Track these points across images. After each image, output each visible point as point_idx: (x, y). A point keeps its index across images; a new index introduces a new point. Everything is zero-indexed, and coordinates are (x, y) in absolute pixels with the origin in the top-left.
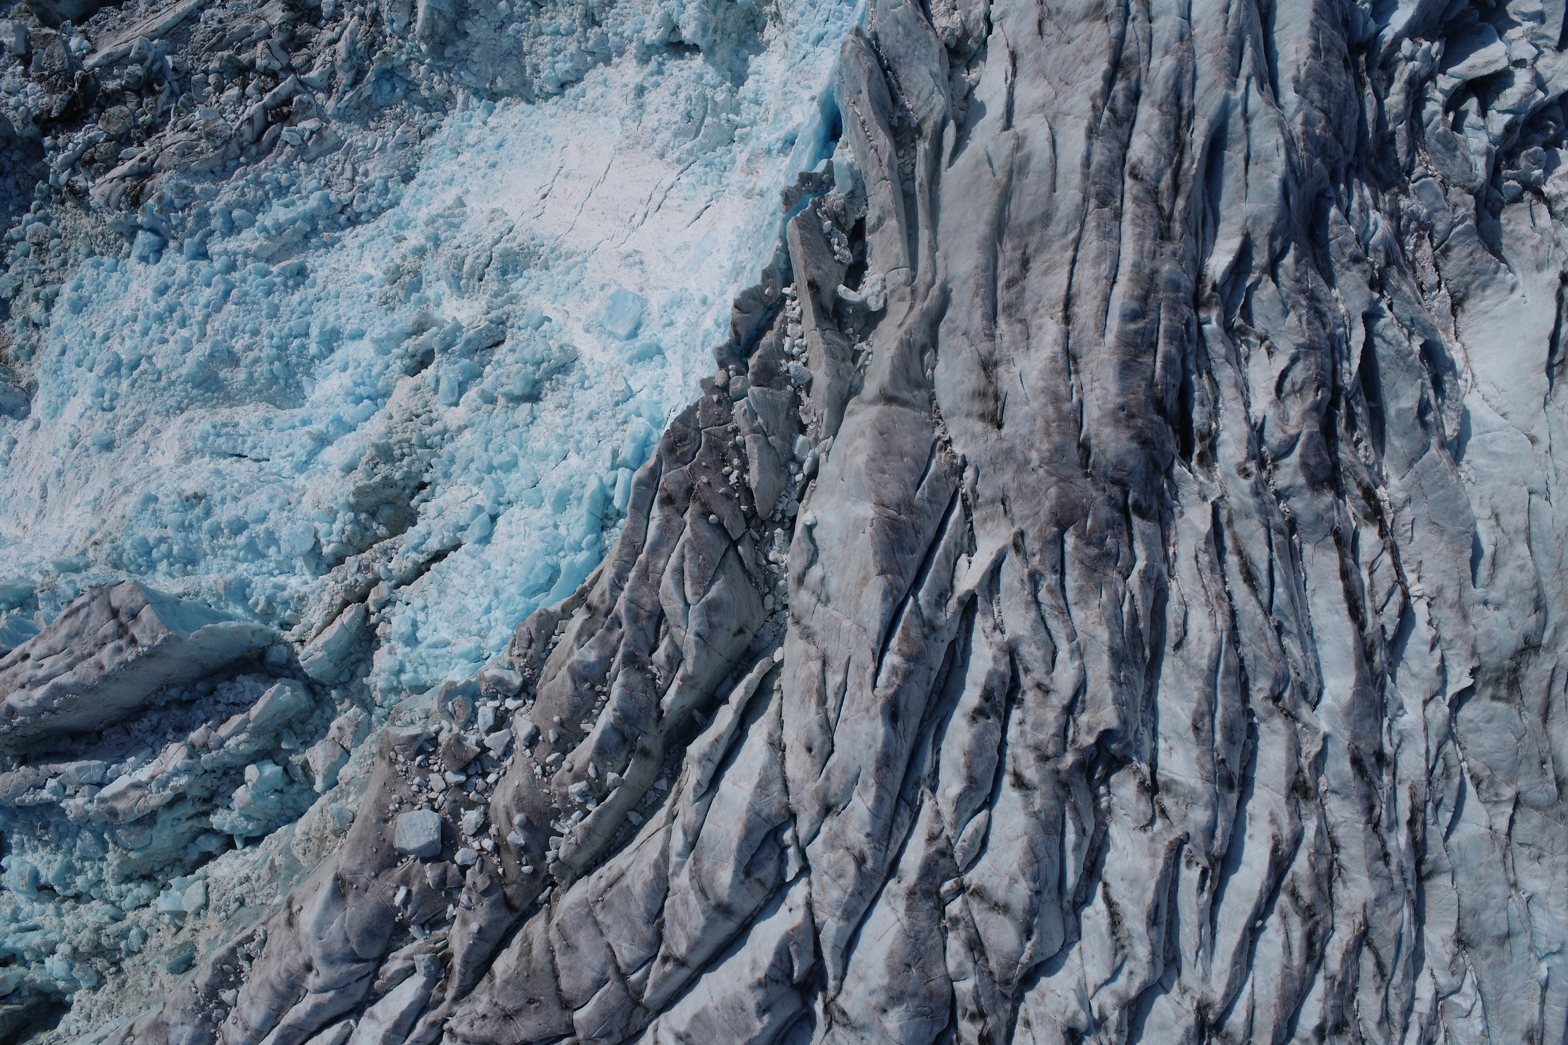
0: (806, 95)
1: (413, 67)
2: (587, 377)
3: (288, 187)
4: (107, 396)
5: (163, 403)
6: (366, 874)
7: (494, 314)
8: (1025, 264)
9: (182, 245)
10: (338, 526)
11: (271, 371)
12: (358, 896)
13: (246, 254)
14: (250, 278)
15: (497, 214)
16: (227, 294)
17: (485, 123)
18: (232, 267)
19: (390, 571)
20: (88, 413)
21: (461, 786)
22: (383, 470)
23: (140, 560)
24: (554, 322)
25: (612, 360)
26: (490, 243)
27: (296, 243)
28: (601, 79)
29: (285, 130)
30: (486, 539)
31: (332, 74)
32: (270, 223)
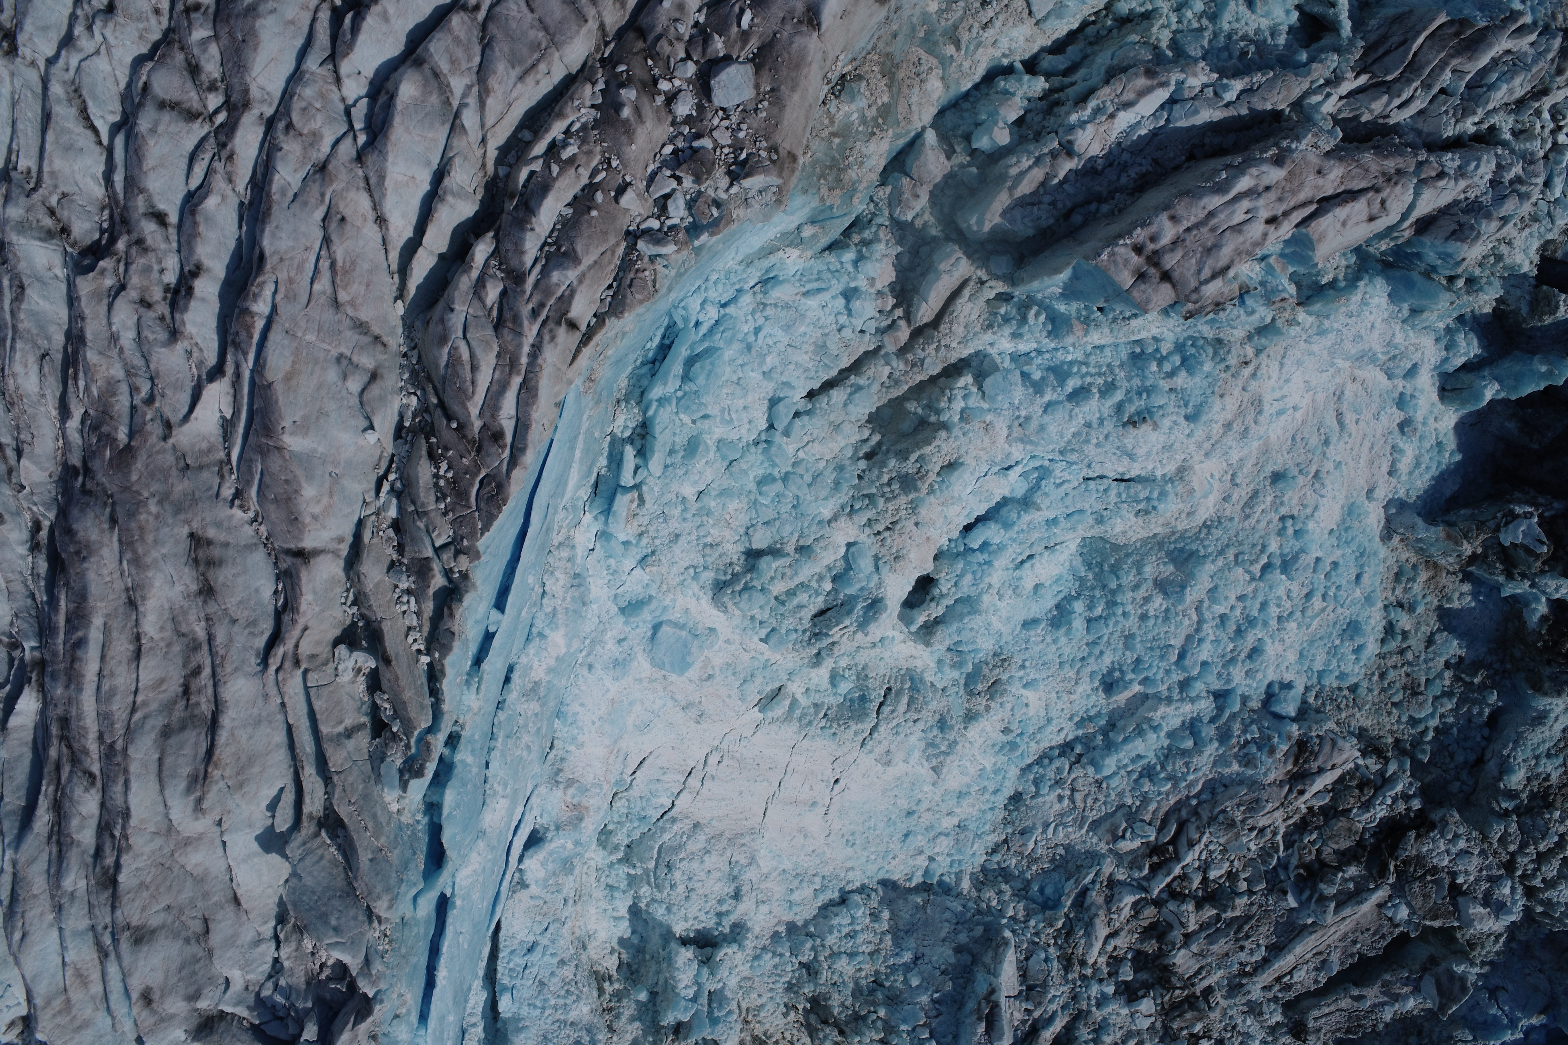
0: (534, 889)
1: (1021, 915)
2: (694, 579)
3: (1141, 777)
4: (1290, 531)
5: (1226, 530)
6: (785, 34)
7: (827, 640)
8: (186, 690)
9: (1244, 706)
10: (959, 404)
11: (1118, 578)
12: (791, 12)
13: (1169, 700)
14: (1160, 675)
15: (884, 760)
16: (1182, 656)
17: (931, 859)
18: (1184, 685)
19: (887, 364)
20: (1309, 511)
21: (698, 136)
22: (910, 467)
23: (1193, 351)
24: (756, 639)
25: (674, 601)
26: (882, 729)
27: (1121, 717)
28: (796, 909)
29: (1152, 838)
30: (774, 402)
31: (1109, 900)
32: (1152, 736)
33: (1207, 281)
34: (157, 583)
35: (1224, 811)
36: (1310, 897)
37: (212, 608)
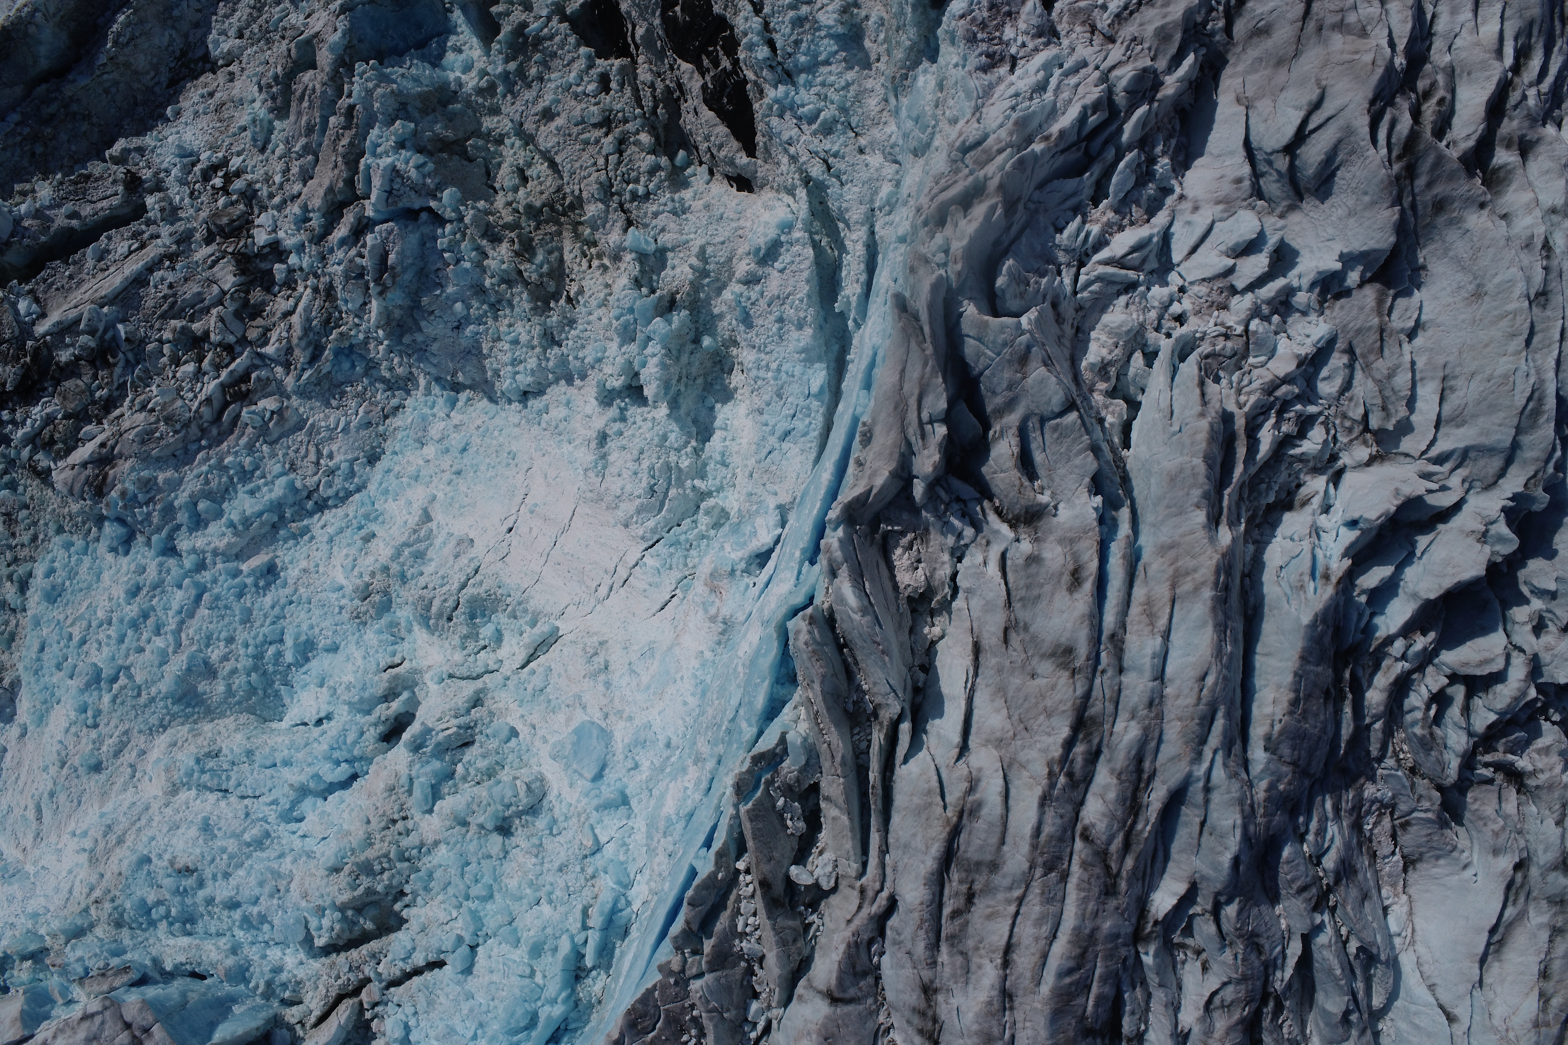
0: (773, 503)
1: (371, 346)
2: (555, 821)
3: (252, 472)
4: (90, 713)
5: (146, 722)
7: (462, 720)
8: (970, 898)
9: (149, 539)
10: (326, 922)
11: (249, 683)
13: (215, 553)
14: (221, 578)
15: (465, 545)
16: (199, 598)
17: (448, 416)
18: (201, 566)
19: (379, 974)
20: (73, 729)
22: (365, 882)
23: (141, 919)
24: (521, 737)
25: (579, 801)
26: (456, 586)
27: (264, 536)
28: (563, 399)
29: (245, 410)
30: (468, 970)
31: (289, 350)
32: (235, 517)
33: (97, 1013)
34: (970, 1015)
35: (176, 432)
36: (105, 331)
37: (927, 974)
